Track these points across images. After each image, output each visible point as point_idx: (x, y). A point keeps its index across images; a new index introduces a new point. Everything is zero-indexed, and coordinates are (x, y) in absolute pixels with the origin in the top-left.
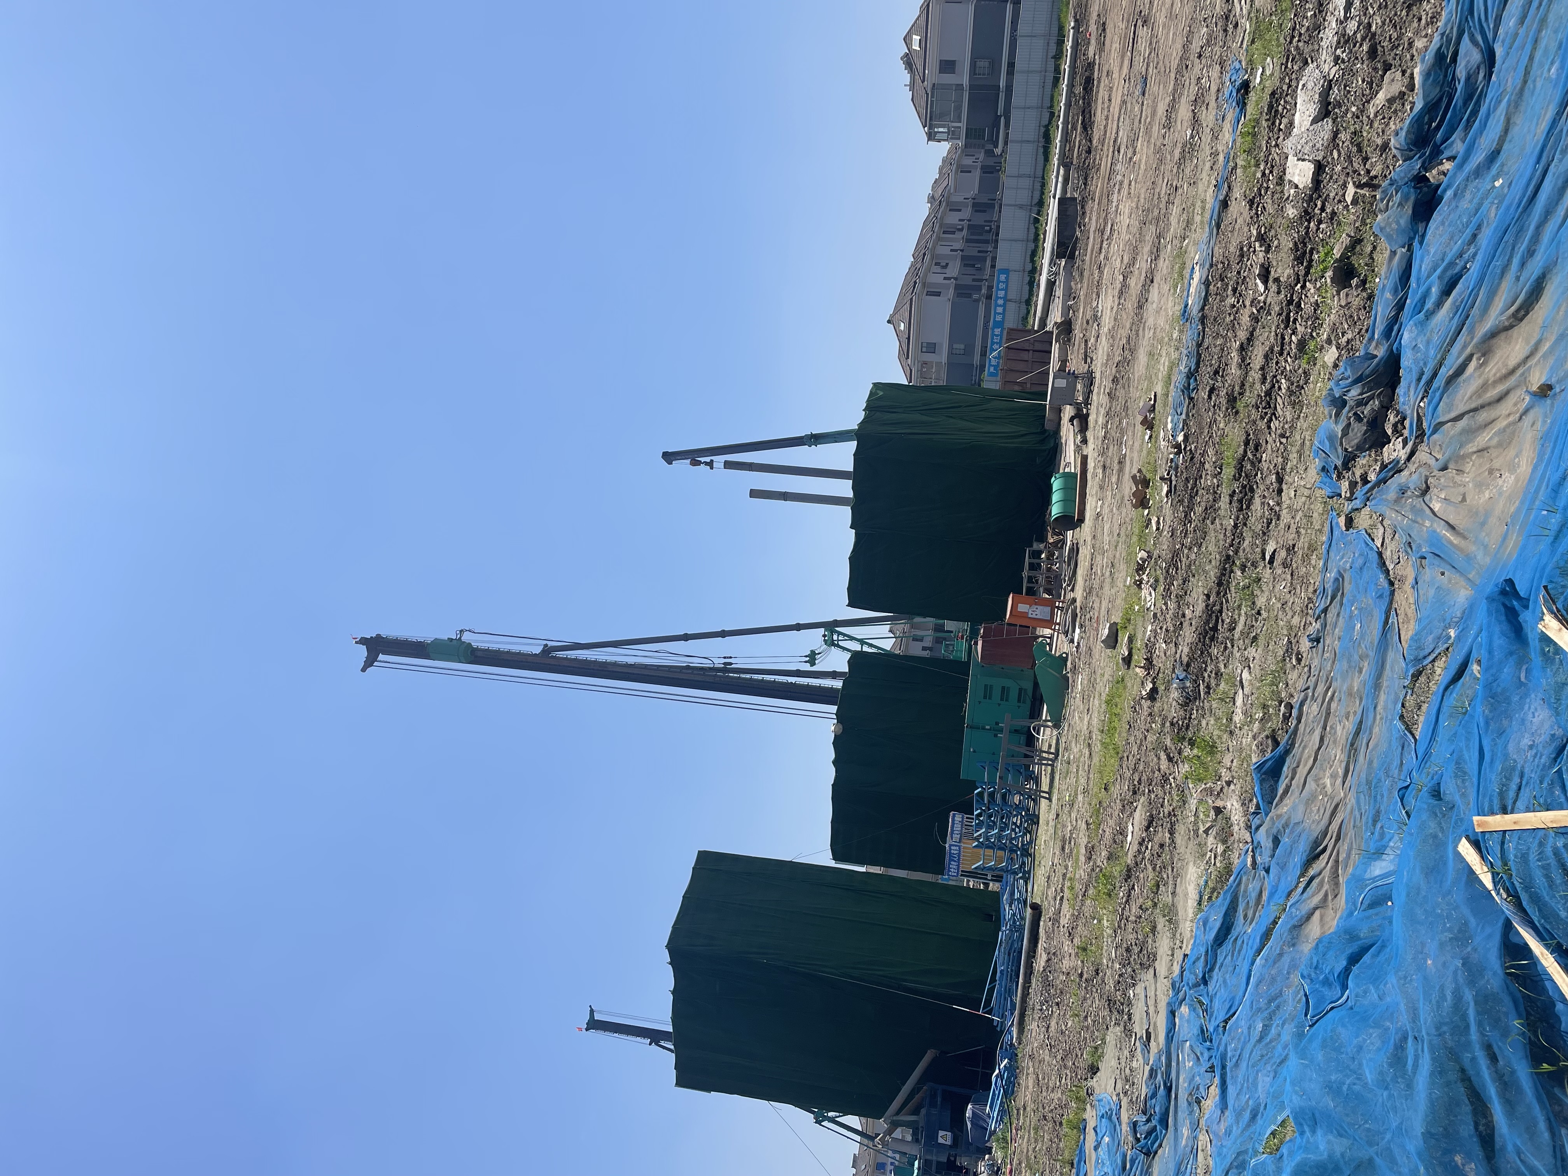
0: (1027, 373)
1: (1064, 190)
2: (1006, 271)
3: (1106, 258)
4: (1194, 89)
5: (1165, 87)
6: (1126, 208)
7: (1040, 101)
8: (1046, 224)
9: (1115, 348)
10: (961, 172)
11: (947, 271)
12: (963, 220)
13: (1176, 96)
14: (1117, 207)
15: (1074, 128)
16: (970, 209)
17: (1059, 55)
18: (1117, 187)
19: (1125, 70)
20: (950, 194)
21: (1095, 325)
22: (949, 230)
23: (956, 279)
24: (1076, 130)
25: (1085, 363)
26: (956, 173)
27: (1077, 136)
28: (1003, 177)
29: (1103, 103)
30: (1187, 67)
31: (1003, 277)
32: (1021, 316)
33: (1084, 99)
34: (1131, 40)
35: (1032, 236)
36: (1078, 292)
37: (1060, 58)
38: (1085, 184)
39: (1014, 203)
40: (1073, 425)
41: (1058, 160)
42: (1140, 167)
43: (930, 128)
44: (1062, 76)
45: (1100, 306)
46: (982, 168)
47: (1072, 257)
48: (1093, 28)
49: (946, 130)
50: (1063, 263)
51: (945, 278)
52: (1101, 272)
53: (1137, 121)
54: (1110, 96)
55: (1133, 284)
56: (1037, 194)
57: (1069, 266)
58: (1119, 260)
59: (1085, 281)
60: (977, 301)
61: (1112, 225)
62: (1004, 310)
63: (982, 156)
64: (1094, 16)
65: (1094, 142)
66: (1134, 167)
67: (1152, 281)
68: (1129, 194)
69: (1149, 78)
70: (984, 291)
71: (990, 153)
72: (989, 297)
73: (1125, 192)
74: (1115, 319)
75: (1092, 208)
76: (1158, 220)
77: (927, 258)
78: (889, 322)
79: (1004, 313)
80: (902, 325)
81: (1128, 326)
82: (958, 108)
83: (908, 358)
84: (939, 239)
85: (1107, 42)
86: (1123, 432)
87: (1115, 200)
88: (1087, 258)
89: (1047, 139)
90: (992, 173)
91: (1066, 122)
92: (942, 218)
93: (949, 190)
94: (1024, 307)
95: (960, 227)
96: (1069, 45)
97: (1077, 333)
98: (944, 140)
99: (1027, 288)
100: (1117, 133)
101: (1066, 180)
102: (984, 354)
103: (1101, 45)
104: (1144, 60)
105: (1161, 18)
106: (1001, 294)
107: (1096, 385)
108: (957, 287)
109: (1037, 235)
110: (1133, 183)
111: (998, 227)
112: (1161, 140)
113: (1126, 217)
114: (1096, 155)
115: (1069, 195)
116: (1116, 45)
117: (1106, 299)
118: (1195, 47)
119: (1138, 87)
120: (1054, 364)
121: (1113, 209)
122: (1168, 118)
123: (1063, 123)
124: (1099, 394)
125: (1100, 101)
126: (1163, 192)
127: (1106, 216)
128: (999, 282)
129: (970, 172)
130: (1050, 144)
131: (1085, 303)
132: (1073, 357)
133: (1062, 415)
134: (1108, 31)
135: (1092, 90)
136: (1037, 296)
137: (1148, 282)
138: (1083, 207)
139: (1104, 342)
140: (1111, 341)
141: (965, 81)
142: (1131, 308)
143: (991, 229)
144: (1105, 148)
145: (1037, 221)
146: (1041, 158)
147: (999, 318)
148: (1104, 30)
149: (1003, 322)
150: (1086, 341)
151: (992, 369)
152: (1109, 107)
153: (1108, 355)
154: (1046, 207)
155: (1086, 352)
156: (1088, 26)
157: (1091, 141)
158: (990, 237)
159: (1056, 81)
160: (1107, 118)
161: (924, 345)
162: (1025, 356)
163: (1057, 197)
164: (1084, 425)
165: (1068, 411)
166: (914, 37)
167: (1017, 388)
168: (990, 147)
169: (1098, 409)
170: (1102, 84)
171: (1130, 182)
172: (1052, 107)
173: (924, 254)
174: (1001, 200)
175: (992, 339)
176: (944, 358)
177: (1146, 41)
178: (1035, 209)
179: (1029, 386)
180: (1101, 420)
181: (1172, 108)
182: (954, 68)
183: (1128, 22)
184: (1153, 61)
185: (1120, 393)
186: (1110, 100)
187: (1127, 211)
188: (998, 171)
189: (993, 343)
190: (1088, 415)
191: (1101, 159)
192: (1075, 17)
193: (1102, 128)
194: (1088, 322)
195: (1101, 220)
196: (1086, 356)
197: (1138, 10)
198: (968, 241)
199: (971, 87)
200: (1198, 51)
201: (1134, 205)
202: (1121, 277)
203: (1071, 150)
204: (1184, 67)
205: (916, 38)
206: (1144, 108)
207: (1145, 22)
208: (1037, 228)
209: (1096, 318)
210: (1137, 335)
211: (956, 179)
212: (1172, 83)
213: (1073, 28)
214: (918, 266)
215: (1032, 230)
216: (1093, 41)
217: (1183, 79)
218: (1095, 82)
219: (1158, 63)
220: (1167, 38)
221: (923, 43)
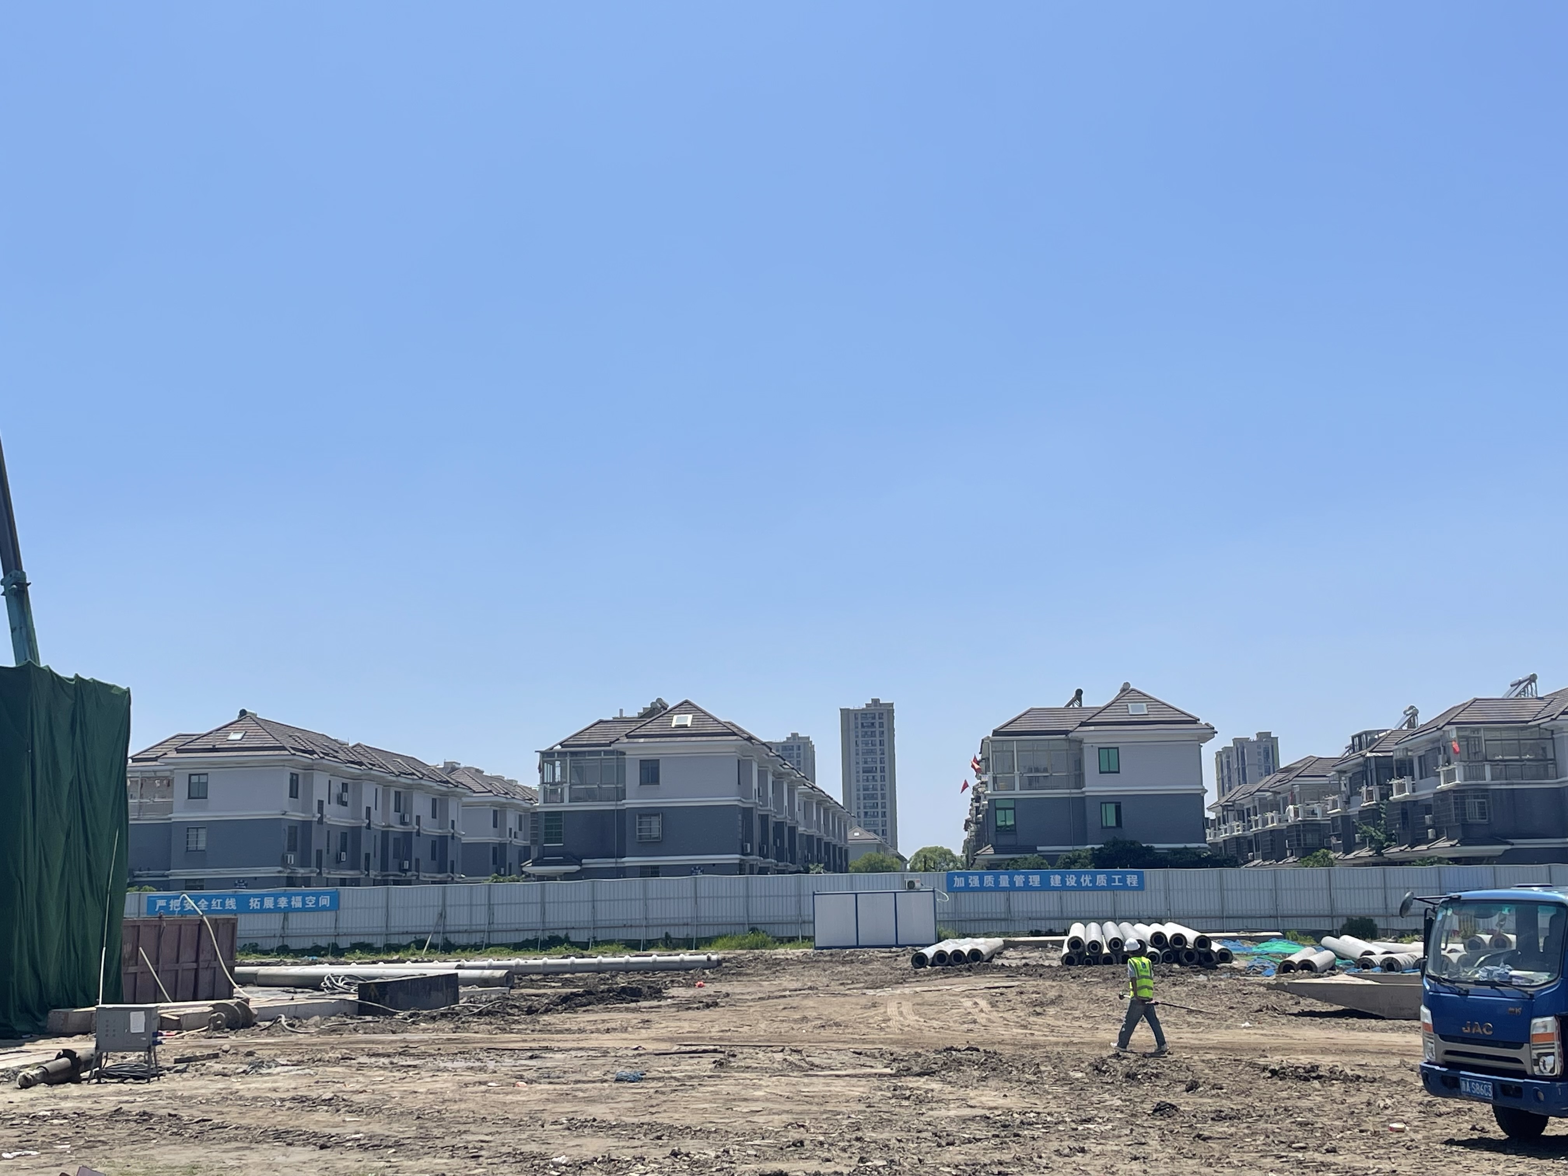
0: (156, 962)
1: (469, 982)
2: (335, 905)
3: (361, 1067)
4: (627, 1155)
5: (629, 1110)
6: (445, 1083)
7: (603, 924)
8: (416, 961)
9: (204, 1107)
10: (495, 812)
11: (334, 805)
12: (418, 823)
13: (617, 1130)
14: (446, 1070)
15: (566, 983)
16: (438, 832)
17: (670, 943)
18: (478, 1064)
19: (651, 1047)
20: (460, 796)
21: (245, 1067)
22: (401, 802)
23: (320, 822)
24: (563, 986)
25: (177, 1061)
26: (493, 804)
27: (554, 990)
28: (488, 881)
29: (604, 1021)
30: (659, 1138)
31: (325, 901)
32: (259, 942)
33: (609, 991)
34: (694, 1048)
35: (394, 940)
36: (303, 1030)
37: (667, 946)
38: (480, 1014)
39: (448, 903)
40: (59, 1057)
41: (517, 966)
42: (507, 1094)
43: (559, 753)
44: (641, 952)
45: (279, 1069)
46: (503, 846)
47: (361, 1010)
48: (710, 989)
49: (558, 778)
50: (351, 998)
51: (321, 803)
52: (337, 1062)
53: (578, 1077)
54: (614, 1029)
55: (317, 1116)
56: (463, 939)
57: (346, 1008)
58: (358, 1087)
59: (323, 1039)
60: (284, 863)
61: (415, 1066)
62: (269, 911)
63: (520, 842)
64: (725, 988)
65: (546, 1017)
66: (508, 1084)
67: (323, 1147)
68: (466, 1085)
69: (641, 1084)
70: (301, 872)
71: (524, 855)
72: (291, 882)
73: (469, 1077)
74: (255, 1099)
75: (444, 1030)
76: (426, 1138)
77: (355, 769)
78: (243, 713)
79: (262, 911)
80: (238, 736)
81: (243, 1122)
82: (590, 796)
83: (178, 751)
84: (387, 785)
85: (691, 1014)
86: (45, 1147)
87: (456, 1064)
88: (360, 1036)
89: (548, 944)
90: (495, 862)
91: (574, 969)
92: (421, 787)
93: (464, 795)
94: (276, 943)
95: (407, 820)
96: (686, 956)
97: (230, 1040)
98: (542, 778)
99: (308, 944)
100: (560, 1050)
101: (485, 982)
102: (191, 885)
103: (686, 1005)
104: (668, 1072)
105: (726, 1086)
106: (297, 902)
107: (135, 1087)
108: (306, 825)
109: (396, 948)
110: (483, 1088)
111: (409, 883)
112: (551, 1120)
113: (429, 1086)
114: (525, 1023)
115: (462, 990)
116: (686, 1026)
117: (293, 1077)
118: (689, 1145)
119: (628, 1070)
120: (170, 1009)
121: (442, 1065)
122: (584, 1124)
123: (572, 964)
124: (119, 1093)
125: (606, 1016)
126: (470, 1137)
127: (430, 1055)
128: (317, 895)
129: (495, 826)
130: (541, 950)
131: (283, 1044)
132: (186, 1039)
133: (78, 1037)
134: (707, 1011)
135: (623, 1000)
136: (294, 964)
137: (321, 1142)
138: (444, 1015)
139: (216, 1086)
140: (217, 1098)
141: (631, 802)
142: (275, 1121)
143: (405, 871)
144: (536, 1036)
145: (420, 944)
146: (519, 938)
147: (254, 903)
148: (708, 1006)
149: (248, 910)
150: (216, 1056)
151: (161, 903)
152: (598, 1031)
153: (191, 1098)
154: (443, 957)
155: (194, 1059)
156: (712, 981)
157: (546, 1011)
158: (393, 871)
159: (633, 945)
160: (581, 1031)
161: (203, 779)
162: (187, 955)
163: (460, 972)
164: (60, 1077)
165: (83, 1046)
166: (690, 717)
167: (127, 949)
168: (534, 854)
169: (89, 1096)
170: (630, 1016)
171: (485, 1083)
172: (597, 943)
173: (361, 764)
174: (452, 881)
175: (217, 897)
176: (179, 815)
177: (693, 1071)
178: (439, 940)
179: (132, 969)
180: (67, 1106)
181: (598, 1126)
182: (648, 783)
183: (721, 1039)
184: (665, 1086)
185: (121, 1130)
186: (608, 1031)
187: (438, 1085)
188: (498, 872)
189: (209, 899)
190: (78, 1081)
191: (519, 1032)
192: (724, 960)
193: (566, 1026)
194: (250, 1054)
195: (423, 1048)
196: (188, 1060)
197: (737, 1050)
198: (385, 834)
199: (621, 813)
200: (683, 1151)
201: (449, 1095)
202: (330, 1095)
203: (532, 984)
204: (659, 1134)
205: (688, 720)
206: (598, 1085)
207: (721, 1064)
208: (407, 947)
209: (258, 1065)
210: (229, 1140)
211: (483, 804)
212: (636, 1120)
213: (709, 959)
214: (342, 755)
215: (405, 940)
216: (691, 992)
217: (641, 1136)
218: (633, 1005)
219: (663, 1093)
220: (698, 1100)
221: (683, 732)
